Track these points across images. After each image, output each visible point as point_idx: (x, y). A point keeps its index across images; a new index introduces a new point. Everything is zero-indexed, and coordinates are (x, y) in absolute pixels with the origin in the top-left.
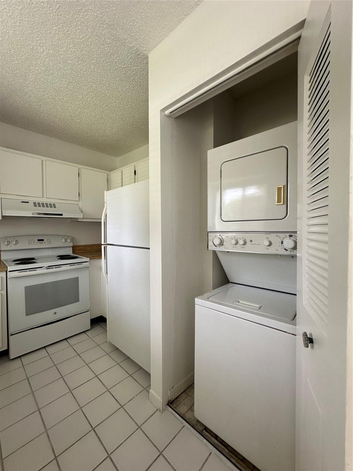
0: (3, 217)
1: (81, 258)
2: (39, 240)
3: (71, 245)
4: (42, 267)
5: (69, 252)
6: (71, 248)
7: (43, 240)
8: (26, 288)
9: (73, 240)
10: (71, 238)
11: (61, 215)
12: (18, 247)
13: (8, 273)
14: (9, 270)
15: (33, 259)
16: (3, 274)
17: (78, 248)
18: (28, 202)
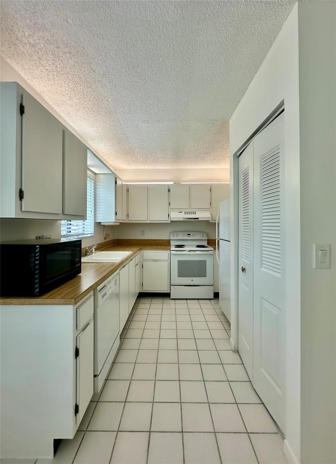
0: (171, 221)
1: (209, 248)
2: (188, 235)
3: (206, 238)
4: (185, 251)
5: (205, 243)
6: (207, 241)
7: (190, 235)
8: (178, 261)
9: (208, 235)
10: (207, 234)
11: (198, 219)
12: (178, 238)
13: (171, 251)
14: (171, 250)
15: (184, 246)
16: (169, 252)
17: (211, 241)
18: (182, 212)
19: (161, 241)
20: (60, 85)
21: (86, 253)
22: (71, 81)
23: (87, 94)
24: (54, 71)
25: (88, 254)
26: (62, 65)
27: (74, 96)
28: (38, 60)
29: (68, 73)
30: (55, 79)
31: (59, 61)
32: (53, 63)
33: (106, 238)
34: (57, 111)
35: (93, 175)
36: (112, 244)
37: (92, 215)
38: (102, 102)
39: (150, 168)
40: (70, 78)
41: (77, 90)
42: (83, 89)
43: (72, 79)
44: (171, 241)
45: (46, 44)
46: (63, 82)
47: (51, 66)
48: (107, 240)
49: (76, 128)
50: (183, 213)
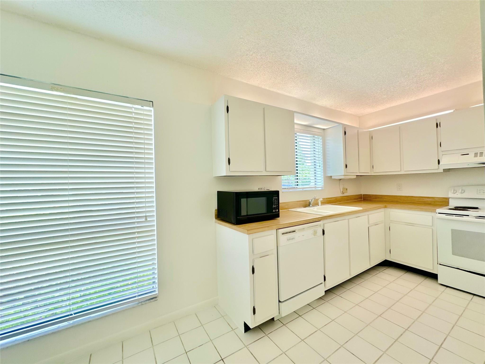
0: (442, 169)
8: (452, 230)
12: (465, 196)
13: (438, 214)
14: (437, 212)
16: (434, 214)
18: (468, 154)
19: (431, 200)
20: (264, 75)
21: (309, 205)
22: (267, 68)
23: (283, 69)
24: (255, 69)
25: (310, 205)
26: (255, 62)
27: (276, 75)
28: (244, 68)
29: (262, 65)
30: (259, 73)
31: (253, 61)
32: (251, 65)
33: (343, 192)
34: (274, 91)
35: (321, 131)
36: (355, 199)
37: (321, 170)
38: (297, 68)
39: (407, 101)
40: (266, 66)
41: (275, 71)
42: (277, 68)
43: (267, 66)
44: (450, 200)
45: (241, 58)
46: (264, 72)
47: (252, 67)
48: (345, 194)
49: (295, 96)
50: (472, 155)
